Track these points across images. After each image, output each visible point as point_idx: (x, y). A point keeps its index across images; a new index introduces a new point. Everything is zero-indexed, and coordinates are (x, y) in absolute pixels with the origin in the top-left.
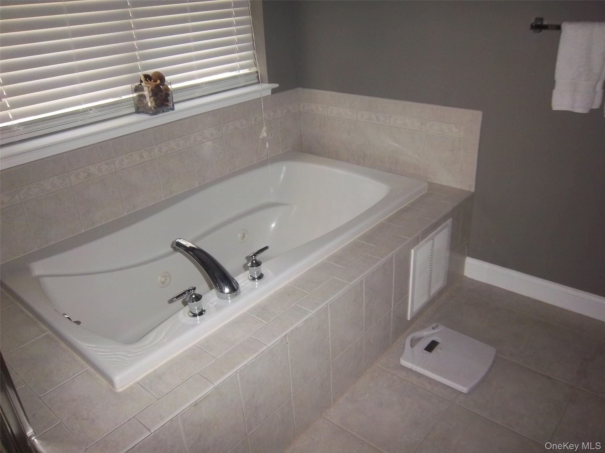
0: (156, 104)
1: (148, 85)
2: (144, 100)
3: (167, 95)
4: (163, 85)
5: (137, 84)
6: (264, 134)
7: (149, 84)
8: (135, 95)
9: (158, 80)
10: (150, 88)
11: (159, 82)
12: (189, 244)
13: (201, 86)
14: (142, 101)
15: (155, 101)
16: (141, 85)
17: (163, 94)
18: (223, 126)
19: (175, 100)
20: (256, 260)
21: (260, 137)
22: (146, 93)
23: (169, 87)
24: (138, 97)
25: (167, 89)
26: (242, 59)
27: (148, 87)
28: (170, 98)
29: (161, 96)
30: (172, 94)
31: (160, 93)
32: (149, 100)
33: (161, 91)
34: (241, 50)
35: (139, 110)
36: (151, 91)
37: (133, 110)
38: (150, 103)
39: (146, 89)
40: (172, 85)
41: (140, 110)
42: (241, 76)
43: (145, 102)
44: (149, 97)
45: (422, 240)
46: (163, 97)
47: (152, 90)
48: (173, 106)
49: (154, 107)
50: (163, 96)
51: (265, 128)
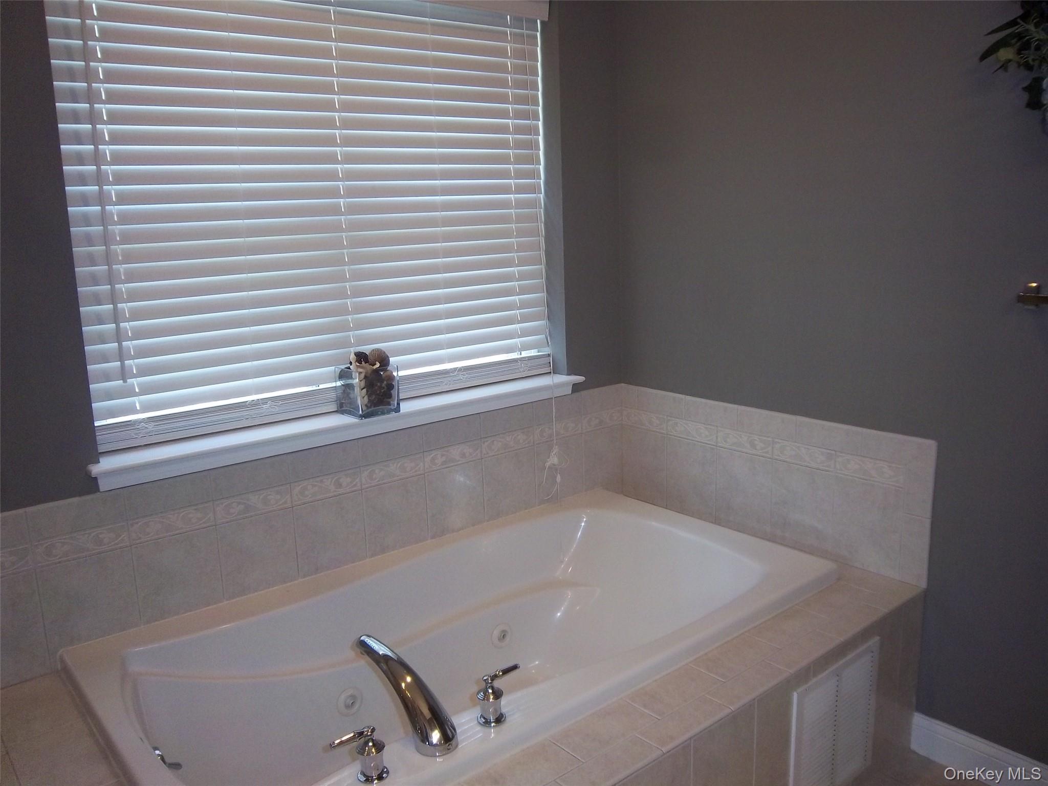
0: (369, 401)
1: (361, 370)
2: (351, 392)
3: (390, 387)
4: (385, 370)
5: (343, 367)
6: (554, 460)
7: (362, 368)
8: (339, 383)
9: (377, 363)
10: (363, 376)
11: (378, 365)
12: (383, 649)
13: (452, 374)
14: (348, 394)
15: (369, 394)
16: (350, 369)
17: (383, 385)
18: (484, 443)
19: (402, 396)
20: (493, 688)
21: (548, 465)
22: (356, 381)
23: (395, 374)
24: (343, 387)
25: (391, 378)
26: (525, 333)
27: (360, 373)
28: (394, 392)
29: (381, 387)
30: (398, 387)
31: (379, 384)
32: (359, 394)
33: (381, 379)
34: (525, 319)
35: (343, 409)
36: (364, 380)
37: (333, 407)
38: (360, 398)
39: (355, 375)
40: (399, 372)
41: (345, 408)
42: (522, 359)
43: (352, 396)
44: (359, 389)
45: (815, 675)
46: (383, 391)
47: (366, 377)
48: (398, 404)
49: (366, 405)
50: (384, 388)
51: (556, 450)
